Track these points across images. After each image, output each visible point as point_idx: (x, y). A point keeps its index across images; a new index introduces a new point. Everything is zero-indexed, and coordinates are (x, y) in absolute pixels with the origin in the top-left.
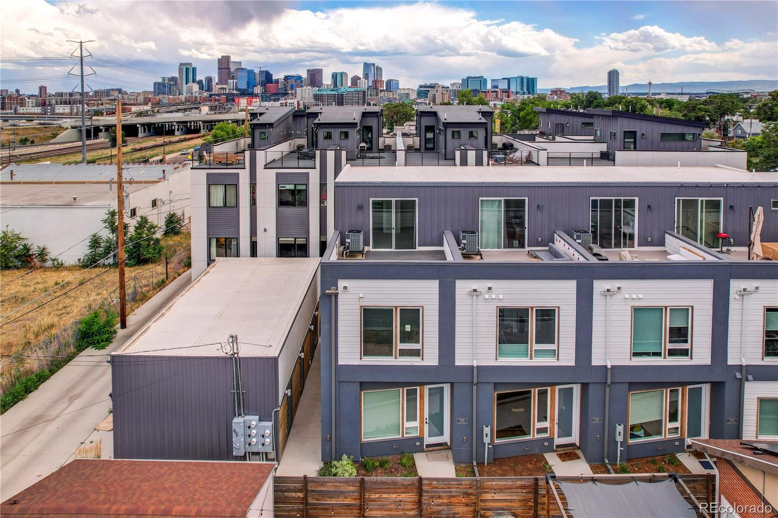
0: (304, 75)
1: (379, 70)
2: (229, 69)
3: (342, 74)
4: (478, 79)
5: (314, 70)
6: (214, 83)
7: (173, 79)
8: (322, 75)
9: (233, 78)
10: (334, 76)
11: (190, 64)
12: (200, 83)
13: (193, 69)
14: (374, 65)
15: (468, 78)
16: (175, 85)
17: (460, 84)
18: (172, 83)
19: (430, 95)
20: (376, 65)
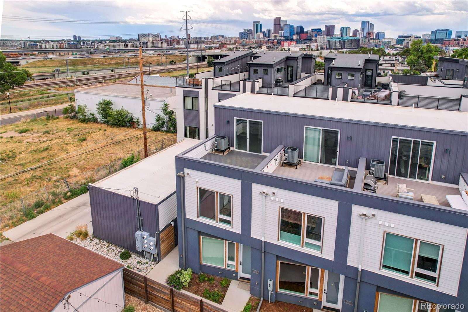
0: (323, 29)
1: (372, 25)
2: (280, 25)
3: (347, 28)
4: (445, 31)
5: (329, 26)
6: (271, 33)
7: (250, 30)
8: (334, 29)
9: (282, 30)
10: (342, 30)
11: (259, 22)
12: (264, 32)
13: (260, 24)
14: (368, 22)
15: (436, 31)
16: (251, 33)
17: (430, 35)
18: (249, 32)
19: (405, 42)
20: (370, 23)
